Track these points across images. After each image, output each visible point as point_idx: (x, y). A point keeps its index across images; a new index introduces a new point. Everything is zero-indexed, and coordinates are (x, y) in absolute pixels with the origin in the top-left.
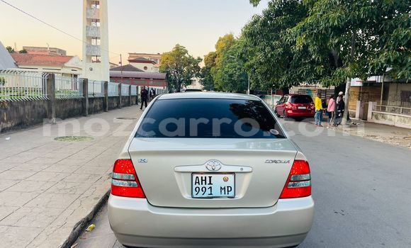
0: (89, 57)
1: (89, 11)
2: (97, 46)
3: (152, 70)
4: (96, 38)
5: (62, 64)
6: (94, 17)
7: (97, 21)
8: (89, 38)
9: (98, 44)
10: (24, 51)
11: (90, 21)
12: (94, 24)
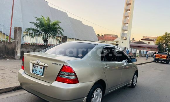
0: (122, 38)
1: (125, 20)
2: (126, 33)
3: (152, 44)
4: (126, 30)
5: (113, 40)
6: (126, 22)
7: (127, 23)
8: (124, 30)
9: (127, 32)
10: (103, 36)
11: (125, 24)
12: (126, 25)
